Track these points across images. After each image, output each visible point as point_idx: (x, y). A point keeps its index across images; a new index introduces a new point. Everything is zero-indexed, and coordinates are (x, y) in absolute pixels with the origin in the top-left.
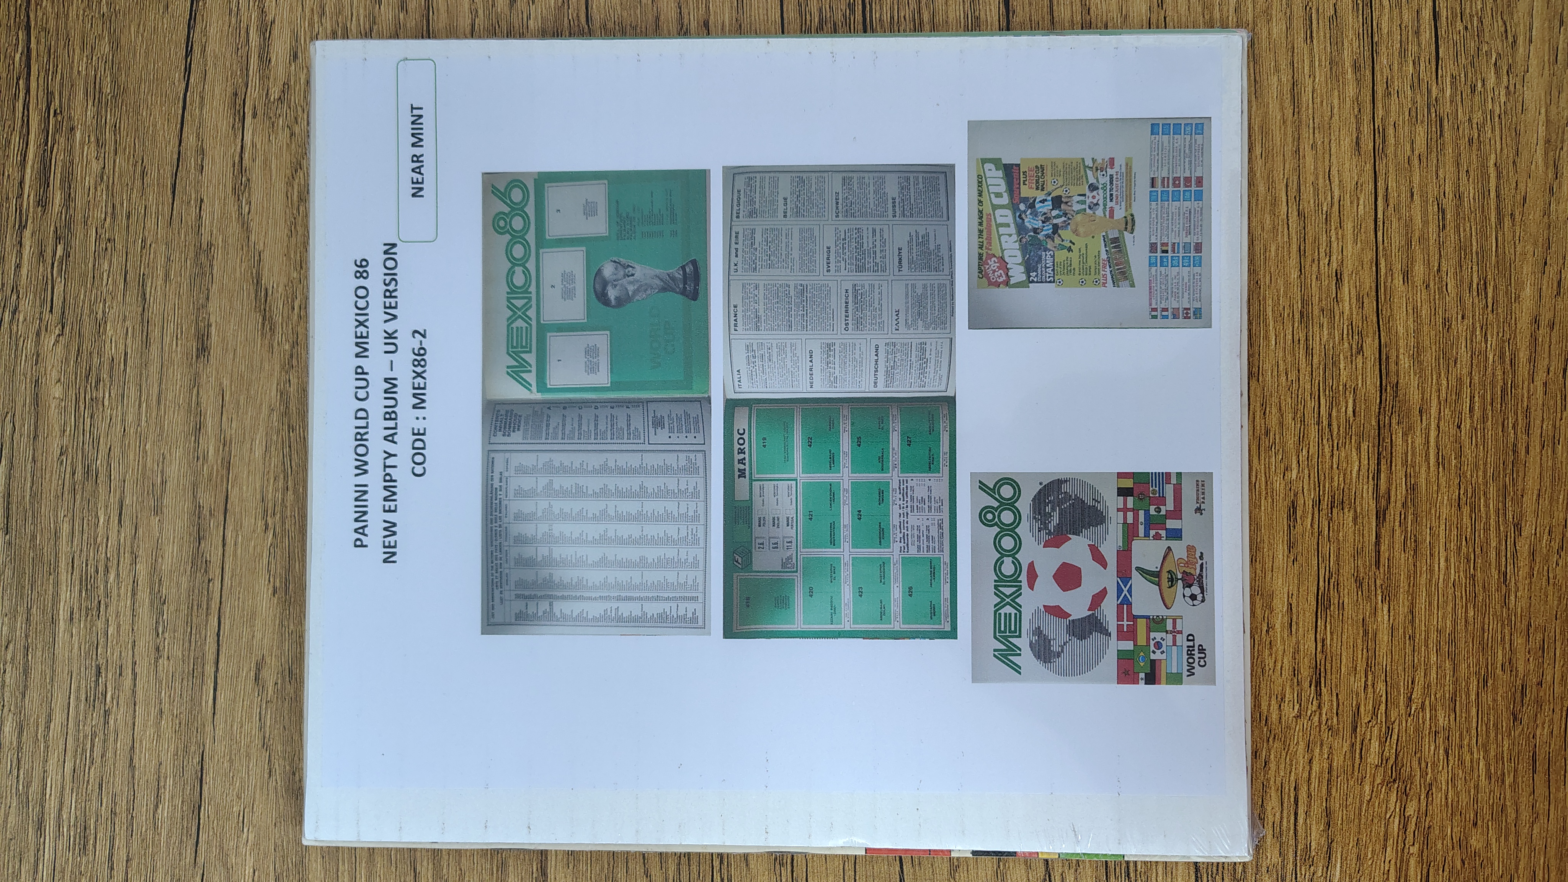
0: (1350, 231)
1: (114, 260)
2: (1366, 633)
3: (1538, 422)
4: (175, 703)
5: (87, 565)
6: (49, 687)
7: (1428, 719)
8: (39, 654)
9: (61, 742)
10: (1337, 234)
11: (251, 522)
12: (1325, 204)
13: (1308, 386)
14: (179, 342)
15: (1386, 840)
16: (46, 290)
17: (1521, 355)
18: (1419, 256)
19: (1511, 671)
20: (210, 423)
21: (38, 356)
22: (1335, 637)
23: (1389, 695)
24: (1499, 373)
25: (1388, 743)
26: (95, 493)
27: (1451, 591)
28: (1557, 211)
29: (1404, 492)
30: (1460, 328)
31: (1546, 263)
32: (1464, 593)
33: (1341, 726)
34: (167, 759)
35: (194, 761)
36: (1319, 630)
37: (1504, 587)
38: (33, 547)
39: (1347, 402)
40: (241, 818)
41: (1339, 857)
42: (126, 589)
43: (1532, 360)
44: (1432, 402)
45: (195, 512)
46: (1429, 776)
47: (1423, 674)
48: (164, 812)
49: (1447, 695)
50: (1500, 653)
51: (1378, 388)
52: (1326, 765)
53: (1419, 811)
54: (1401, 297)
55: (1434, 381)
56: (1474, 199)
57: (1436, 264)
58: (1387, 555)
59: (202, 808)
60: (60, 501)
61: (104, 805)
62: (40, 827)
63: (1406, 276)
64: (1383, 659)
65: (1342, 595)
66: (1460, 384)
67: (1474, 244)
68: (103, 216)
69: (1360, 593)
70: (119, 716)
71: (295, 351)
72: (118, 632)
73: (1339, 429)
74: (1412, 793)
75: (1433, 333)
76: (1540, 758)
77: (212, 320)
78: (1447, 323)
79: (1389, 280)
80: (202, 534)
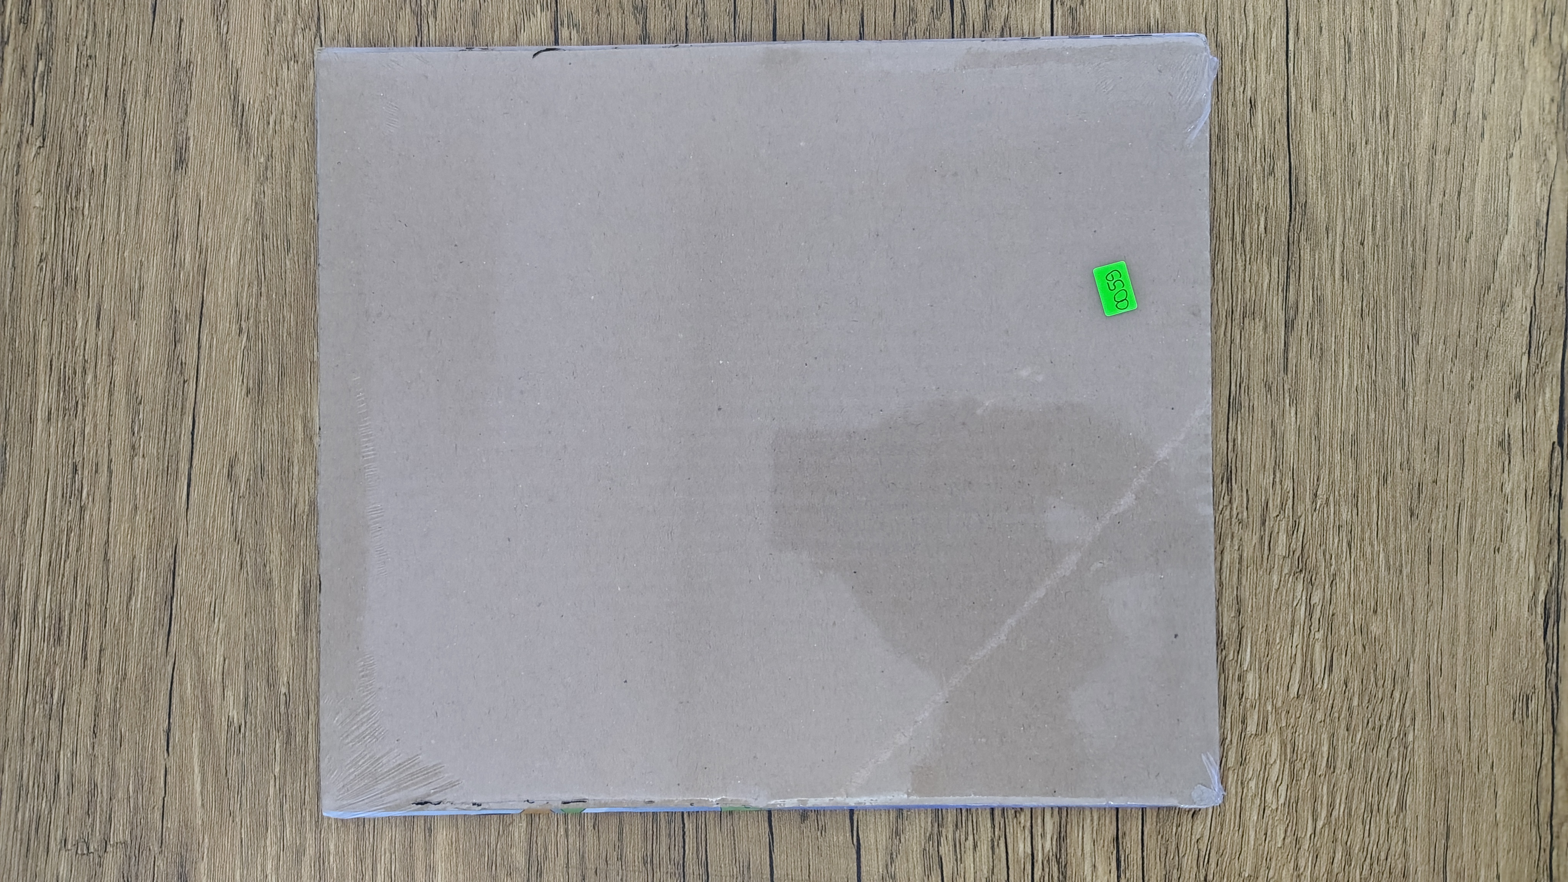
0: (1264, 61)
1: (95, 76)
2: (1274, 433)
3: (1435, 240)
4: (150, 499)
5: (65, 367)
6: (26, 484)
7: (1332, 514)
8: (17, 452)
9: (38, 537)
10: (1252, 64)
11: (226, 325)
12: (1241, 36)
13: (1224, 205)
14: (158, 155)
15: (1293, 626)
16: (27, 104)
17: (1420, 179)
18: (1326, 85)
19: (1409, 470)
20: (187, 233)
21: (19, 166)
22: (1245, 438)
23: (1296, 491)
24: (1399, 194)
25: (1295, 536)
26: (74, 298)
27: (1354, 395)
28: (1453, 47)
29: (1311, 303)
30: (1364, 153)
31: (1442, 94)
32: (1366, 397)
33: (1251, 520)
34: (141, 554)
35: (168, 554)
36: (1230, 430)
37: (1402, 391)
38: (13, 350)
39: (1259, 220)
40: (212, 609)
41: (1249, 641)
42: (102, 390)
43: (1430, 183)
44: (1338, 221)
45: (171, 317)
46: (1333, 567)
47: (1327, 472)
48: (137, 603)
49: (1350, 492)
50: (1399, 452)
51: (1288, 207)
52: (1236, 556)
53: (1324, 599)
54: (1309, 124)
55: (1340, 201)
56: (1378, 34)
57: (1343, 94)
58: (1294, 362)
59: (175, 599)
60: (40, 305)
61: (79, 597)
62: (16, 619)
63: (1315, 105)
64: (1290, 458)
65: (1252, 398)
66: (1364, 204)
67: (1378, 75)
68: (85, 34)
69: (1269, 396)
70: (95, 512)
71: (269, 164)
72: (95, 431)
73: (1251, 244)
74: (1317, 583)
75: (1339, 157)
76: (1435, 550)
77: (191, 134)
78: (1352, 147)
79: (1299, 108)
80: (177, 339)
